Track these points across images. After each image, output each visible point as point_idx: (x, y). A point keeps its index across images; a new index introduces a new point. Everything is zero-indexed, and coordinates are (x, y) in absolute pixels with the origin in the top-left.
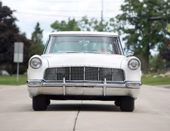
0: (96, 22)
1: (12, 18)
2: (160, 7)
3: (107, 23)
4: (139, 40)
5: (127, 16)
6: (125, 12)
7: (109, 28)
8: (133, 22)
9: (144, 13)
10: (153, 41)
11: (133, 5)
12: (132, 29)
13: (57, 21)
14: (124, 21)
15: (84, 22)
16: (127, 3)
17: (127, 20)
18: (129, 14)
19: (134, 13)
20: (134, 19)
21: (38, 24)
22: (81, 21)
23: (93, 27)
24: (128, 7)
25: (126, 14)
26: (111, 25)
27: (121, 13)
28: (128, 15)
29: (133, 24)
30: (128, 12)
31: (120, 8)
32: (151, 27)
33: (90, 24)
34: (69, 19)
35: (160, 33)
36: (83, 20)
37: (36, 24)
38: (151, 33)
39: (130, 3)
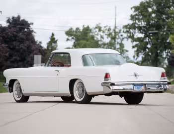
0: (109, 30)
1: (30, 30)
2: (168, 16)
3: (120, 31)
4: (147, 48)
5: (137, 26)
6: (134, 22)
7: (122, 36)
8: (142, 31)
9: (152, 22)
10: (161, 48)
11: (142, 15)
12: (141, 38)
13: (71, 29)
14: (133, 30)
15: (97, 30)
16: (137, 13)
17: (136, 29)
18: (139, 23)
19: (143, 22)
20: (143, 28)
21: (53, 35)
22: (95, 29)
23: (106, 34)
24: (137, 17)
25: (135, 23)
26: (124, 32)
27: (131, 22)
28: (137, 24)
29: (142, 33)
30: (137, 21)
31: (130, 18)
32: (159, 35)
33: (103, 32)
34: (84, 26)
35: (168, 41)
36: (96, 28)
37: (51, 35)
38: (159, 41)
39: (139, 12)
